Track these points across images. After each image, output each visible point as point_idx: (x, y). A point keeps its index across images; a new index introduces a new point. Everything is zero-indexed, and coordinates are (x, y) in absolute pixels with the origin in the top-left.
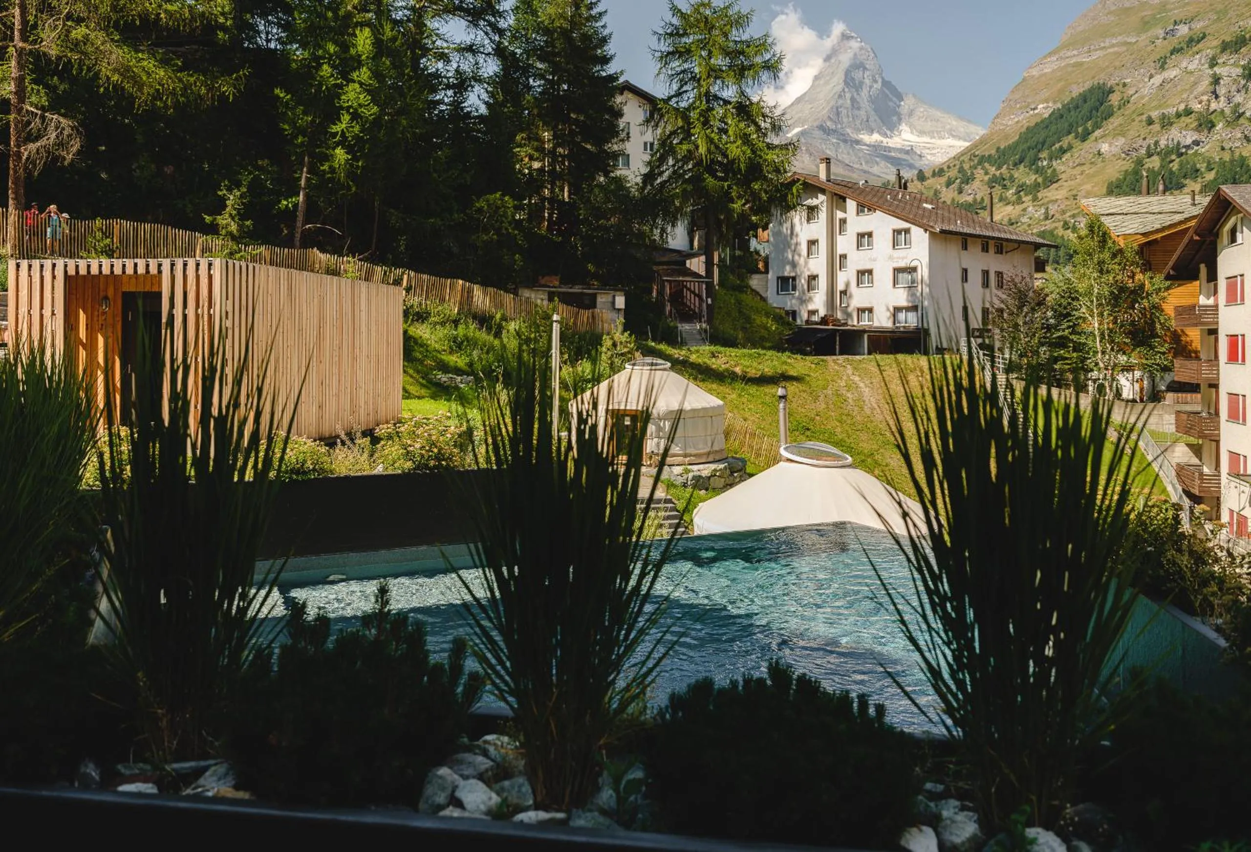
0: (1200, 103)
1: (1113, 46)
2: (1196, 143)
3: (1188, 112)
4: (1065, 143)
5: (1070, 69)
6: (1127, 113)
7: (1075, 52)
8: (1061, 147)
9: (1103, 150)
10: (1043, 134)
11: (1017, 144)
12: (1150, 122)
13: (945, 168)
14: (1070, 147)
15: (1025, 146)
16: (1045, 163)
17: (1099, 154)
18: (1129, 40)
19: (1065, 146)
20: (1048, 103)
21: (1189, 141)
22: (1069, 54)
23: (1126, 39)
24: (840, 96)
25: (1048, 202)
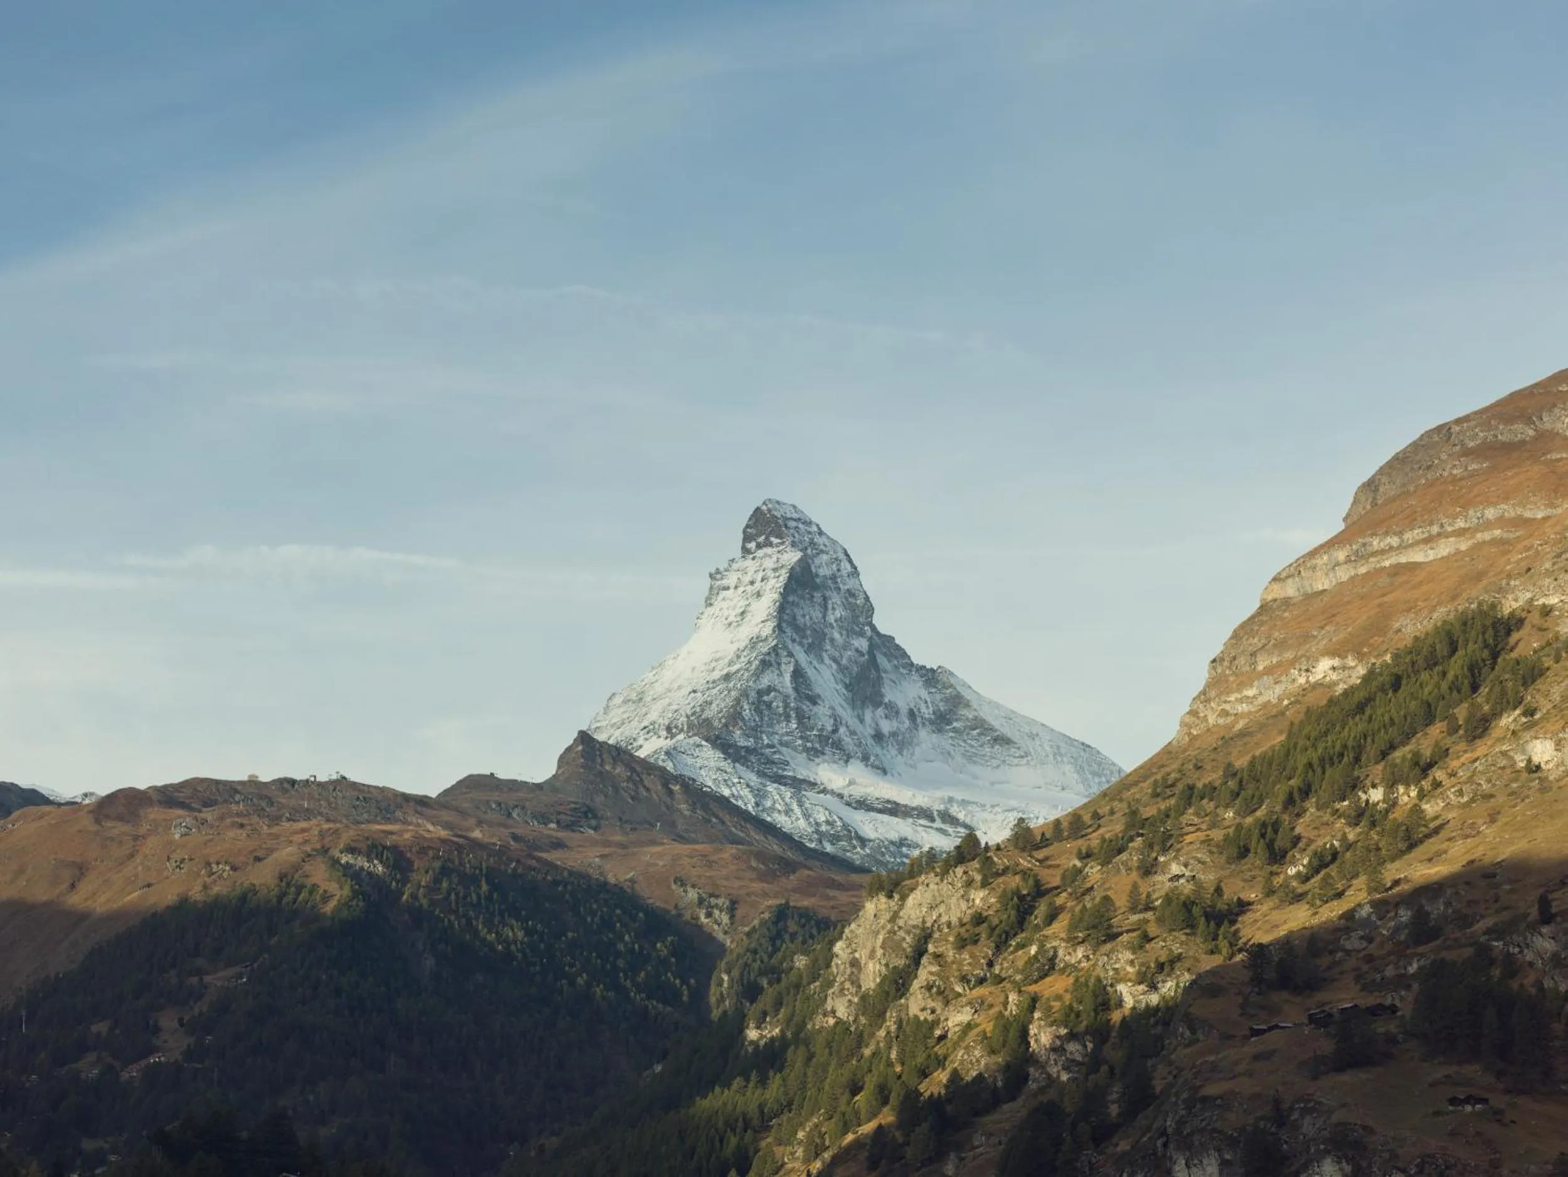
1: (1488, 525)
4: (1425, 743)
5: (1384, 581)
7: (1394, 541)
8: (1417, 755)
9: (1538, 760)
10: (1357, 726)
11: (1286, 751)
13: (1087, 818)
14: (1442, 754)
15: (1314, 756)
16: (1377, 795)
18: (1528, 514)
19: (1428, 750)
20: (1343, 657)
22: (1376, 543)
23: (1519, 511)
24: (765, 665)
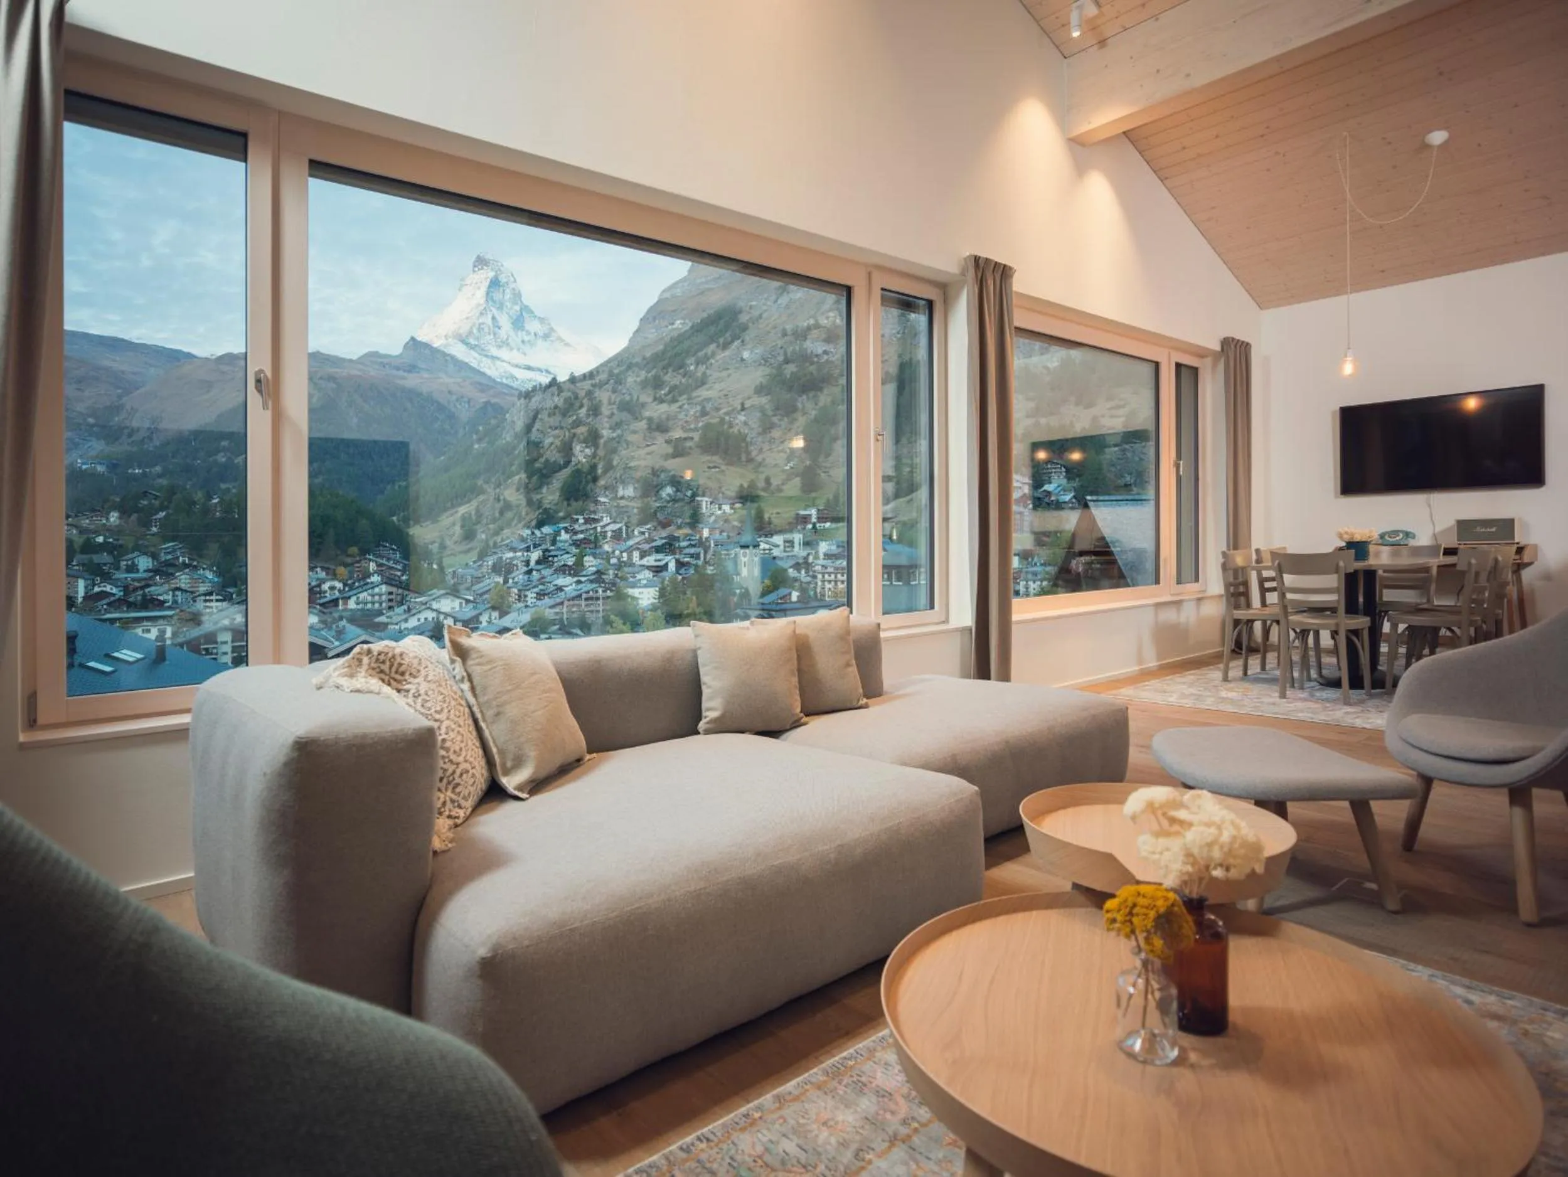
0: (827, 318)
2: (825, 352)
3: (817, 326)
4: (709, 351)
6: (761, 326)
9: (744, 357)
10: (687, 343)
11: (664, 352)
12: (785, 334)
13: (595, 373)
15: (672, 353)
16: (692, 368)
17: (742, 360)
19: (709, 353)
20: (684, 319)
21: (820, 351)
24: (481, 314)
25: (702, 401)
